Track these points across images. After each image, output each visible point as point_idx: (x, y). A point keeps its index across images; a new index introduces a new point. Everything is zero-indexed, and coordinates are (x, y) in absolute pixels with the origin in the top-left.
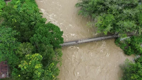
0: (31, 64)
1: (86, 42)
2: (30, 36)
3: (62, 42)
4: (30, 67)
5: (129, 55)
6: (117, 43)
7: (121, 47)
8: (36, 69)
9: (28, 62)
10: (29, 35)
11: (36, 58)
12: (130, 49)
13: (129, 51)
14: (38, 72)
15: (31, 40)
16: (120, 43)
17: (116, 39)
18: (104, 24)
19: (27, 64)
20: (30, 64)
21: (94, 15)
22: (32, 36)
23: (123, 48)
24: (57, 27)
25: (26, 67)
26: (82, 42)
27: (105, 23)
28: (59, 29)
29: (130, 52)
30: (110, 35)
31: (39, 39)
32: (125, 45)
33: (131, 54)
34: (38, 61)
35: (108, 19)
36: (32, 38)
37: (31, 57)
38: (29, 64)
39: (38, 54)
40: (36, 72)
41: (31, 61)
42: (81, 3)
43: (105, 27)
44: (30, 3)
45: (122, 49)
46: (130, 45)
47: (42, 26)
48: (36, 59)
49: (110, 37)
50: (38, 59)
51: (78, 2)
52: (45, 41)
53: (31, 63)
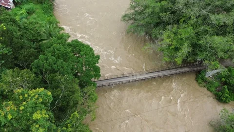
0: (23, 110)
1: (142, 80)
2: (31, 58)
3: (98, 75)
4: (20, 115)
5: (225, 102)
6: (200, 81)
7: (209, 88)
8: (35, 122)
9: (18, 106)
10: (30, 56)
11: (37, 96)
12: (227, 91)
13: (226, 95)
14: (38, 128)
15: (33, 65)
16: (205, 81)
17: (199, 74)
18: (175, 43)
19: (16, 109)
20: (22, 108)
21: (155, 31)
22: (37, 58)
23: (213, 89)
24: (88, 46)
25: (12, 115)
26: (135, 78)
27: (177, 42)
28: (91, 50)
29: (227, 97)
30: (186, 66)
31: (50, 65)
32: (217, 84)
33: (229, 101)
34: (42, 103)
35: (183, 34)
36: (36, 61)
37: (26, 96)
38: (19, 110)
39: (42, 89)
40: (34, 128)
41: (24, 103)
42: (133, 14)
43: (177, 49)
44: (44, 15)
45: (211, 92)
46: (225, 83)
47: (60, 44)
48: (38, 99)
49: (187, 69)
50: (41, 100)
51: (127, 13)
52: (62, 67)
53: (24, 106)
